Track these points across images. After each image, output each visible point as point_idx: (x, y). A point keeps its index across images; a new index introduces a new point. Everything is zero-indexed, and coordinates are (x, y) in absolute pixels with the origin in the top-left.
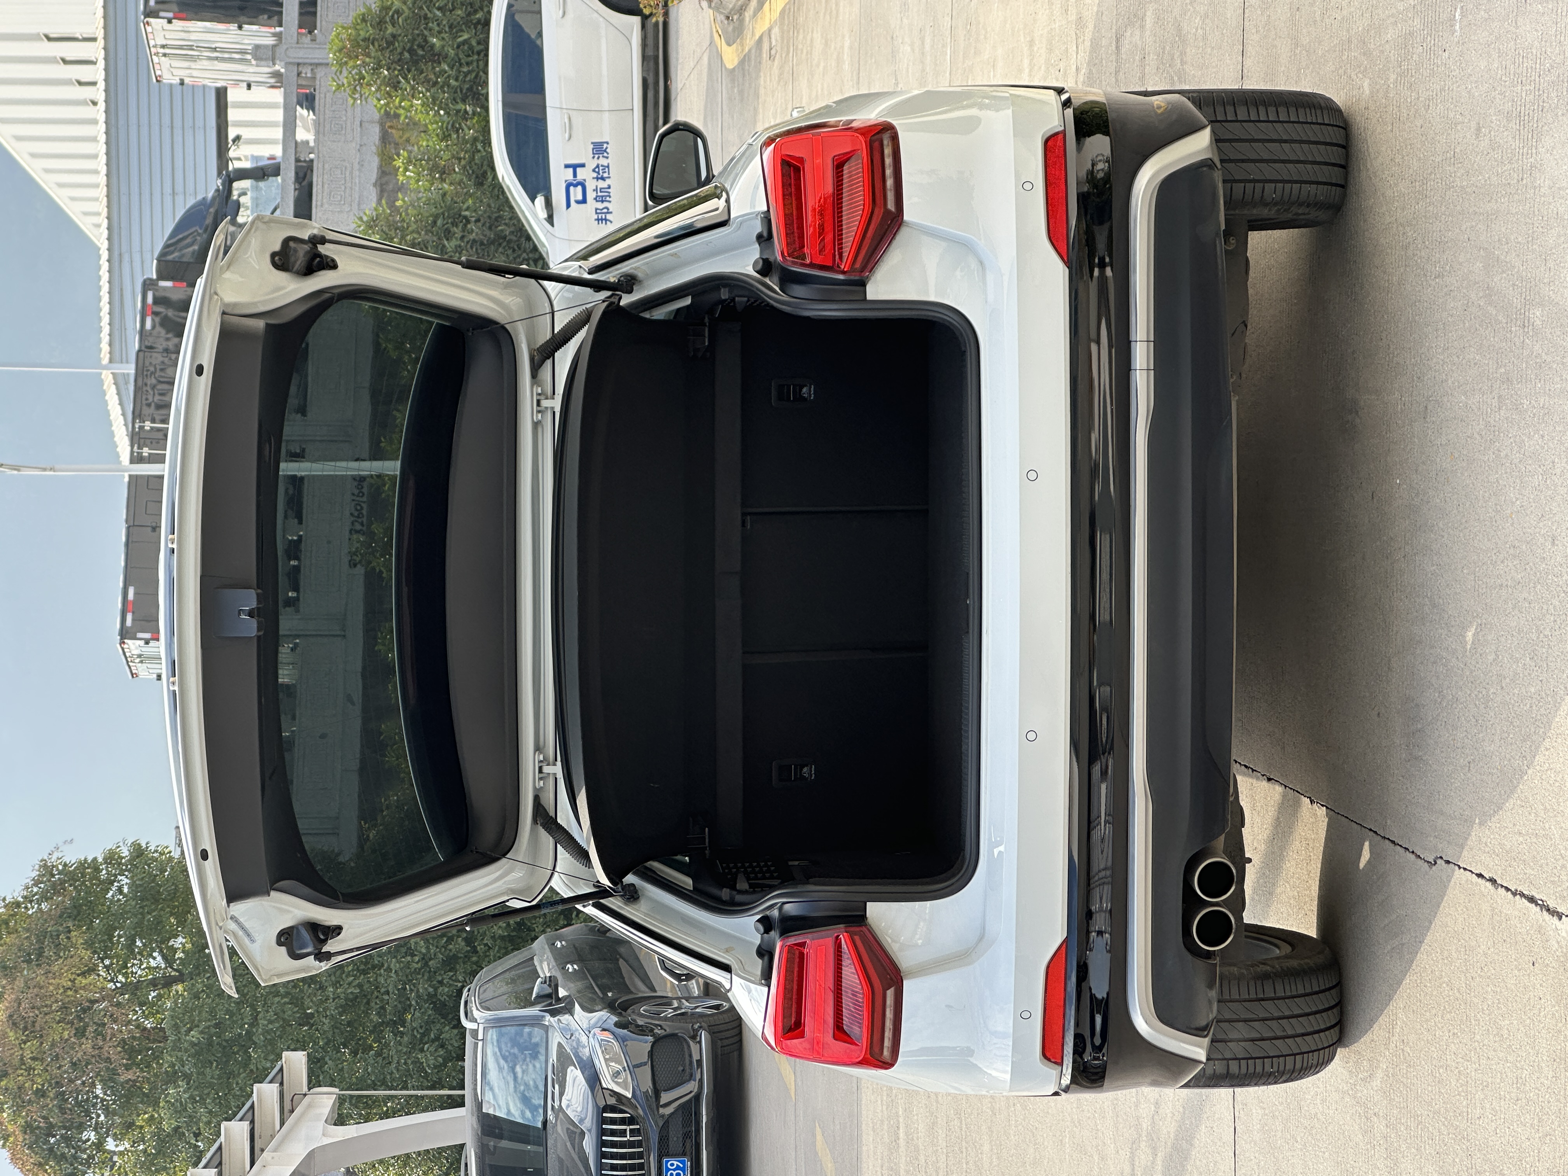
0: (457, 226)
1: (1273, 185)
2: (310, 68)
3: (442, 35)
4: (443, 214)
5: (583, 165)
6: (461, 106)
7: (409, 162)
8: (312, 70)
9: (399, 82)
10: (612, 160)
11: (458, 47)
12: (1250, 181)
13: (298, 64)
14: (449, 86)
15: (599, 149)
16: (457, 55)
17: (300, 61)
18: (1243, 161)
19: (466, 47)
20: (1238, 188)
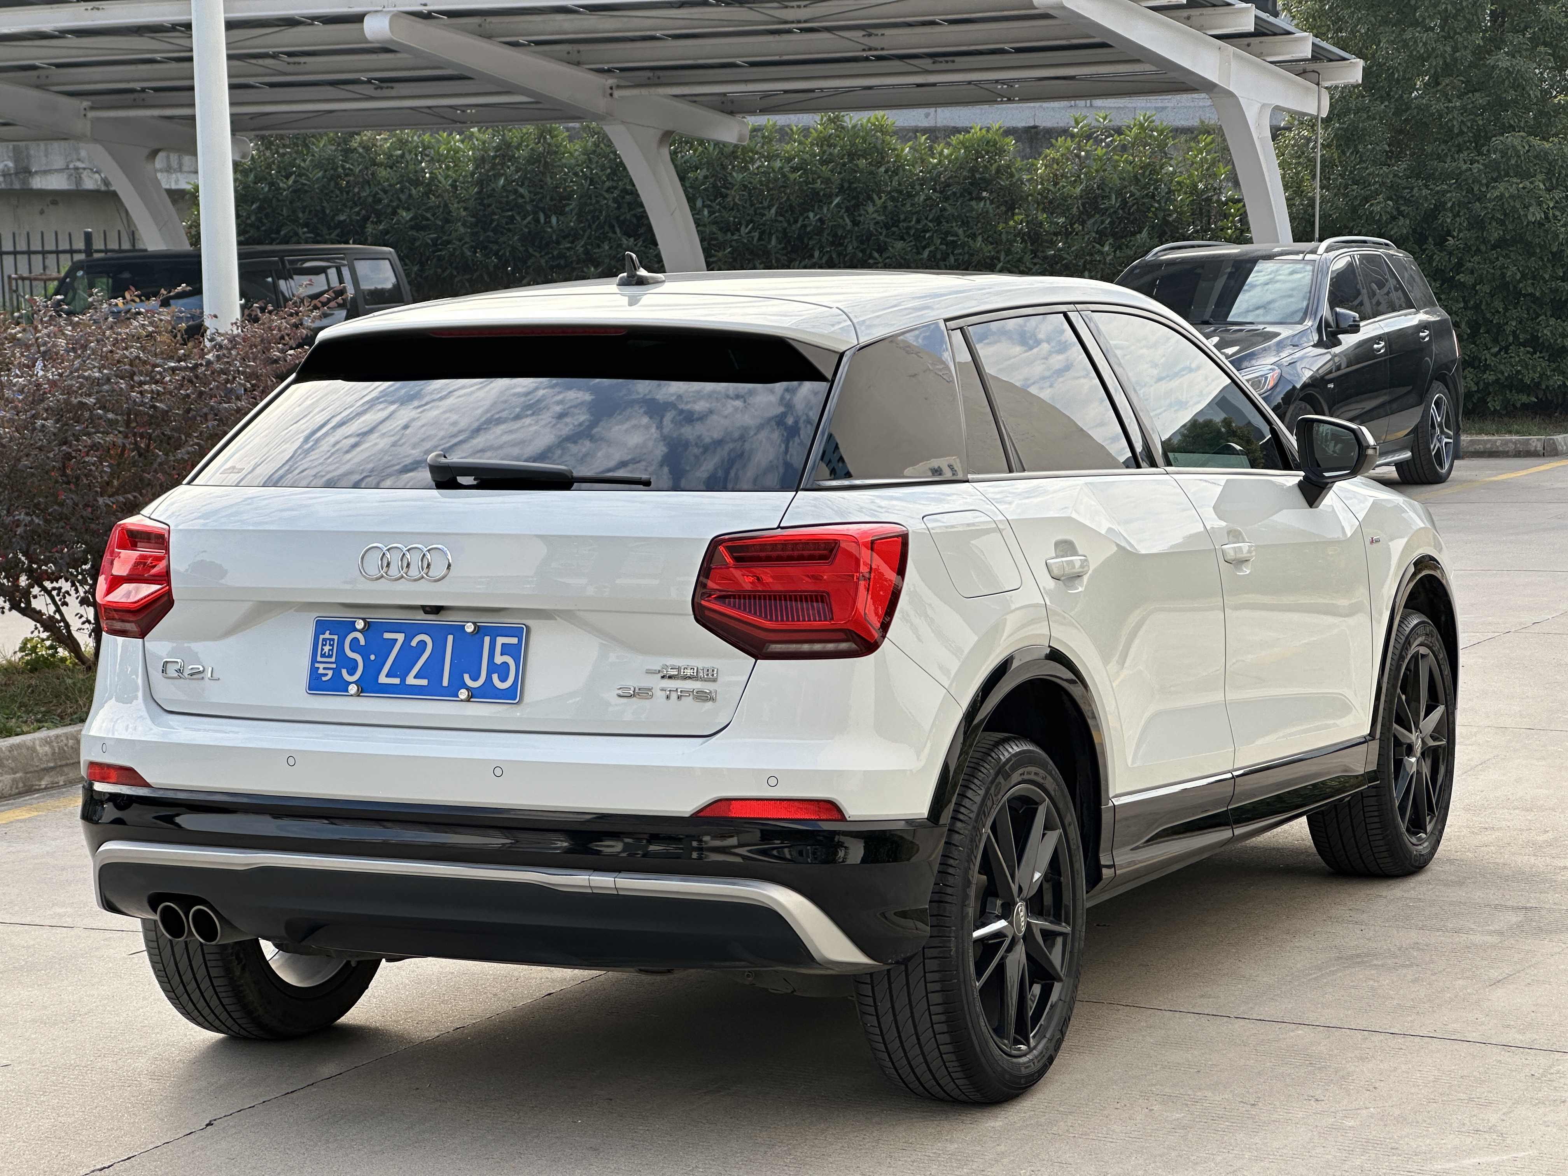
12: (875, 1002)
18: (891, 997)
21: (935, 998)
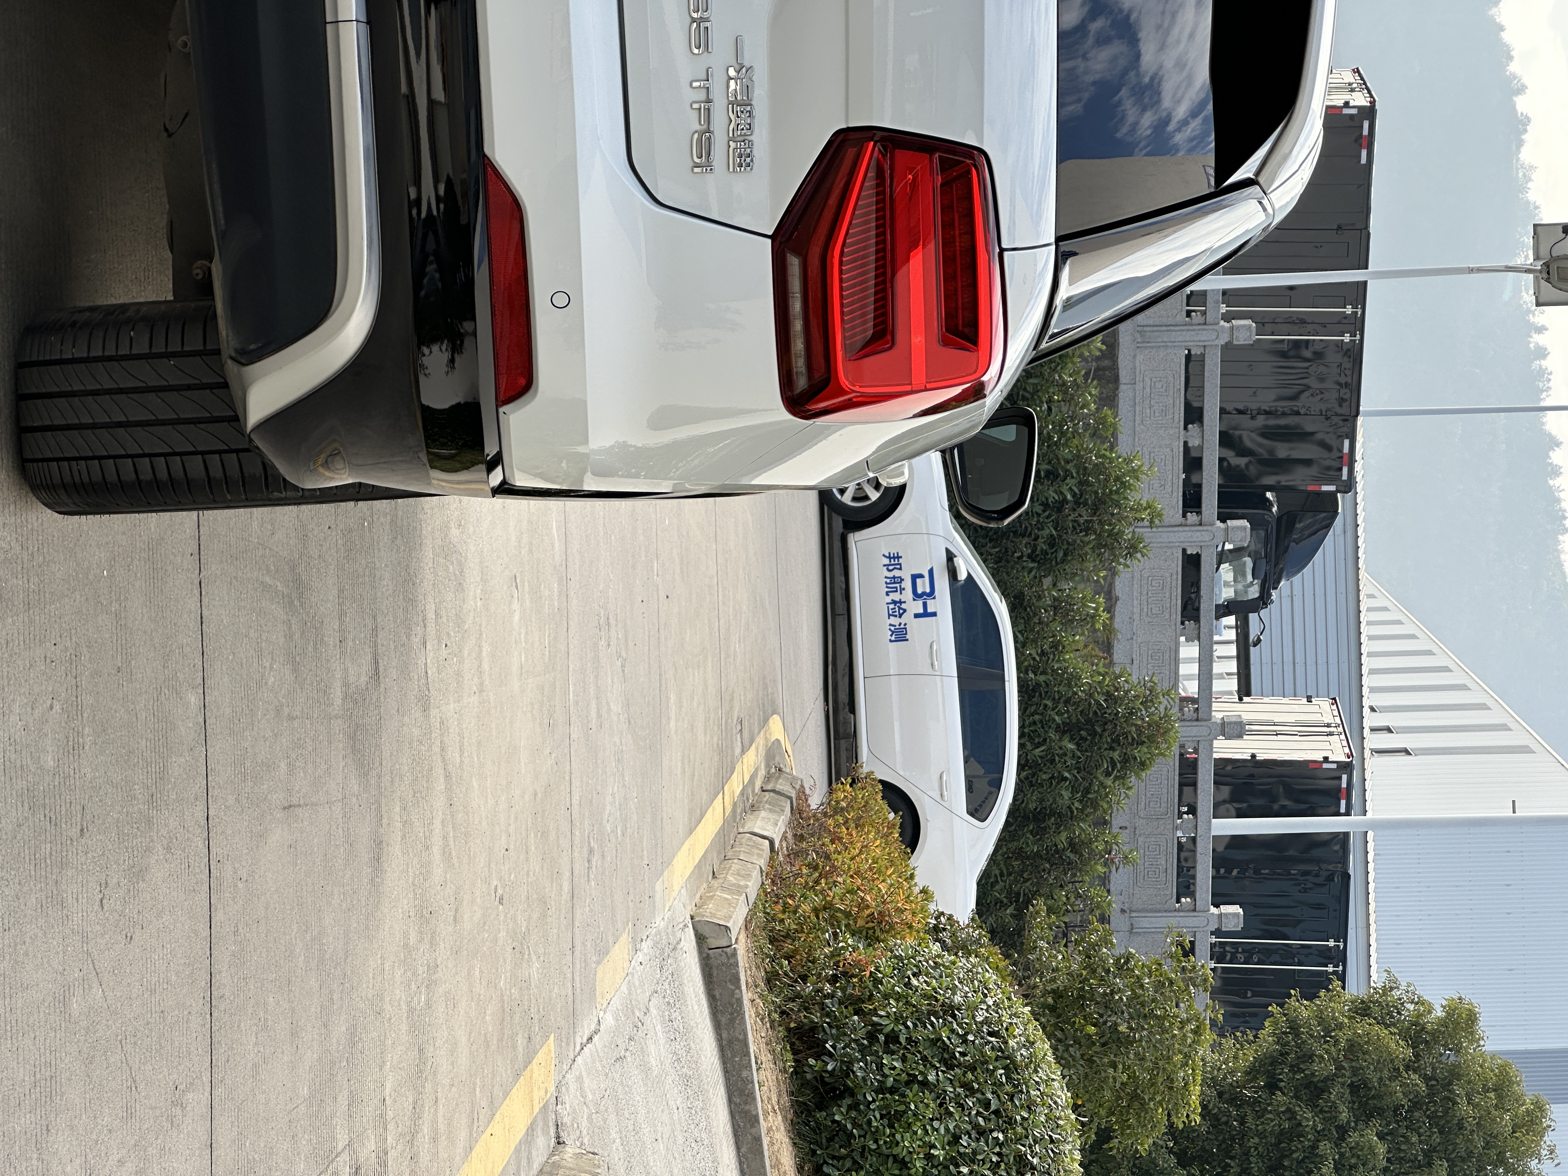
0: (1042, 550)
1: (134, 352)
2: (1185, 717)
3: (1061, 752)
4: (1057, 564)
5: (917, 616)
6: (1042, 678)
7: (1093, 617)
8: (1183, 715)
9: (1105, 700)
10: (885, 624)
11: (1045, 740)
12: (174, 355)
13: (1197, 720)
14: (1054, 699)
15: (900, 635)
16: (1046, 732)
17: (1195, 723)
18: (189, 387)
19: (1037, 741)
20: (194, 343)
21: (195, 466)
